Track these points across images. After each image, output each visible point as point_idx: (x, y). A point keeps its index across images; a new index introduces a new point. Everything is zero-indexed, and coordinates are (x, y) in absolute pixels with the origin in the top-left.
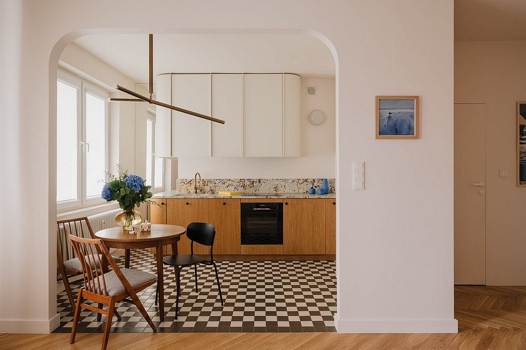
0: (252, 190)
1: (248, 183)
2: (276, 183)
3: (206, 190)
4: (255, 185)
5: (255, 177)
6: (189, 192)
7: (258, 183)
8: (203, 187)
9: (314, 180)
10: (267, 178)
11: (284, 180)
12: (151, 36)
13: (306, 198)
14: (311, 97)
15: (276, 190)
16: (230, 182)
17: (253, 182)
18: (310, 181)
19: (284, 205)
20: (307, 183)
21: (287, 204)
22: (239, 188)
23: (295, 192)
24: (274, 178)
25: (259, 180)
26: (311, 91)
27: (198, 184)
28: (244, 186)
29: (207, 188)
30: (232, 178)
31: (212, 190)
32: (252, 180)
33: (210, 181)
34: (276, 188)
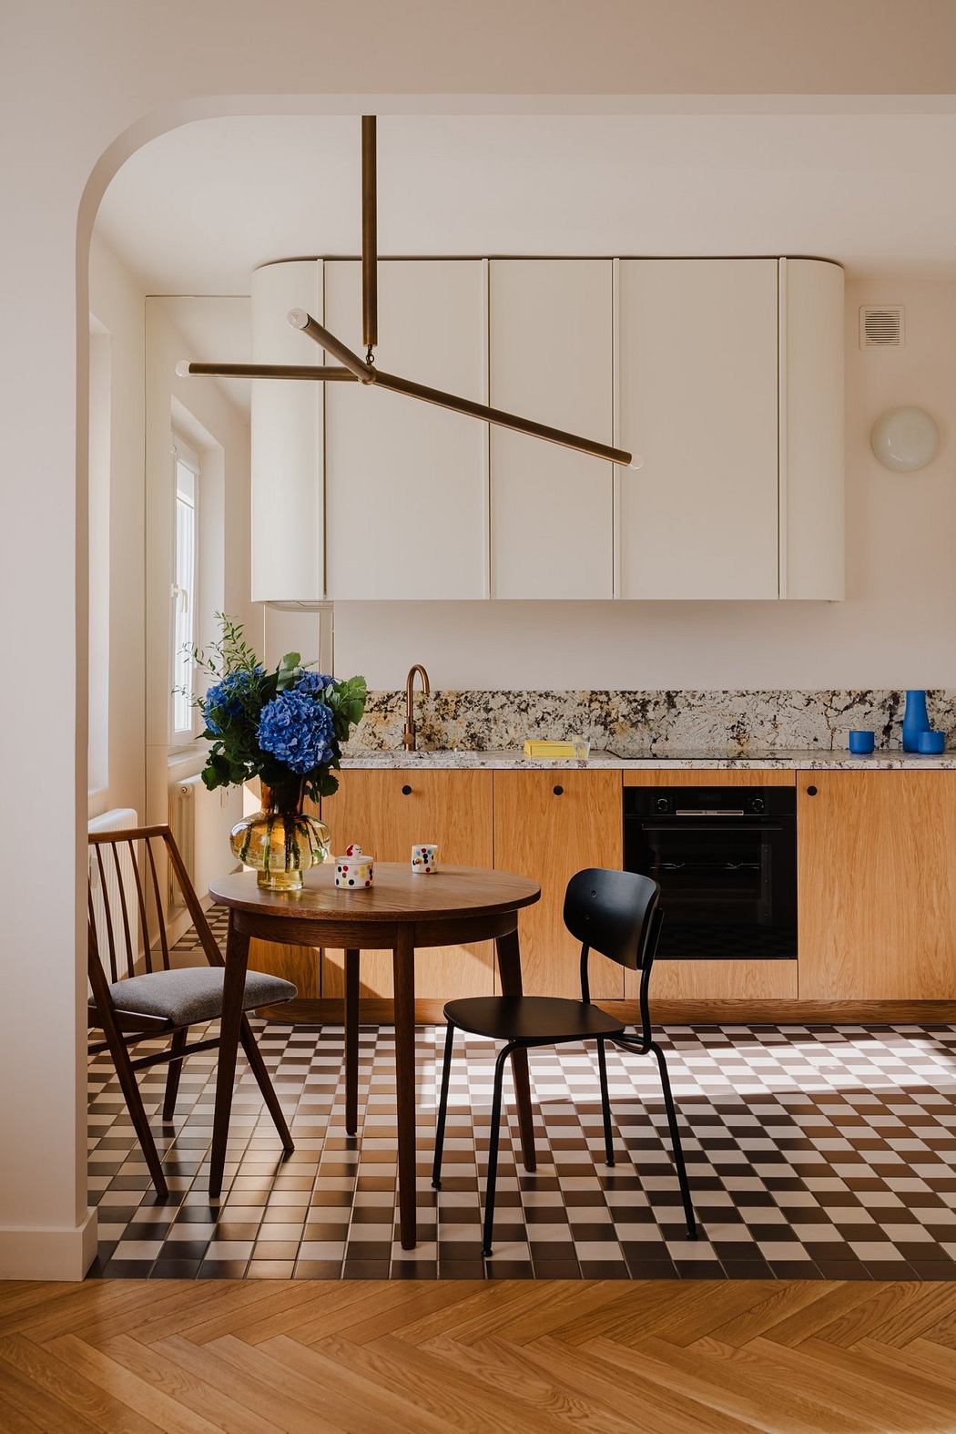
0: (637, 737)
1: (624, 708)
2: (739, 706)
3: (451, 738)
4: (650, 715)
5: (651, 683)
6: (380, 745)
7: (663, 709)
8: (438, 724)
9: (895, 697)
10: (701, 689)
11: (775, 697)
12: (369, 125)
13: (890, 768)
14: (882, 355)
15: (737, 738)
16: (549, 704)
17: (644, 704)
18: (879, 698)
19: (802, 797)
20: (867, 707)
21: (812, 791)
22: (588, 730)
23: (819, 744)
24: (732, 689)
25: (668, 694)
26: (881, 328)
27: (417, 713)
28: (606, 722)
29: (454, 731)
30: (558, 688)
31: (473, 736)
32: (639, 697)
33: (465, 699)
34: (738, 731)
